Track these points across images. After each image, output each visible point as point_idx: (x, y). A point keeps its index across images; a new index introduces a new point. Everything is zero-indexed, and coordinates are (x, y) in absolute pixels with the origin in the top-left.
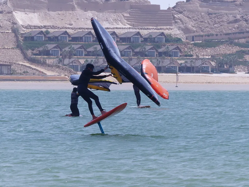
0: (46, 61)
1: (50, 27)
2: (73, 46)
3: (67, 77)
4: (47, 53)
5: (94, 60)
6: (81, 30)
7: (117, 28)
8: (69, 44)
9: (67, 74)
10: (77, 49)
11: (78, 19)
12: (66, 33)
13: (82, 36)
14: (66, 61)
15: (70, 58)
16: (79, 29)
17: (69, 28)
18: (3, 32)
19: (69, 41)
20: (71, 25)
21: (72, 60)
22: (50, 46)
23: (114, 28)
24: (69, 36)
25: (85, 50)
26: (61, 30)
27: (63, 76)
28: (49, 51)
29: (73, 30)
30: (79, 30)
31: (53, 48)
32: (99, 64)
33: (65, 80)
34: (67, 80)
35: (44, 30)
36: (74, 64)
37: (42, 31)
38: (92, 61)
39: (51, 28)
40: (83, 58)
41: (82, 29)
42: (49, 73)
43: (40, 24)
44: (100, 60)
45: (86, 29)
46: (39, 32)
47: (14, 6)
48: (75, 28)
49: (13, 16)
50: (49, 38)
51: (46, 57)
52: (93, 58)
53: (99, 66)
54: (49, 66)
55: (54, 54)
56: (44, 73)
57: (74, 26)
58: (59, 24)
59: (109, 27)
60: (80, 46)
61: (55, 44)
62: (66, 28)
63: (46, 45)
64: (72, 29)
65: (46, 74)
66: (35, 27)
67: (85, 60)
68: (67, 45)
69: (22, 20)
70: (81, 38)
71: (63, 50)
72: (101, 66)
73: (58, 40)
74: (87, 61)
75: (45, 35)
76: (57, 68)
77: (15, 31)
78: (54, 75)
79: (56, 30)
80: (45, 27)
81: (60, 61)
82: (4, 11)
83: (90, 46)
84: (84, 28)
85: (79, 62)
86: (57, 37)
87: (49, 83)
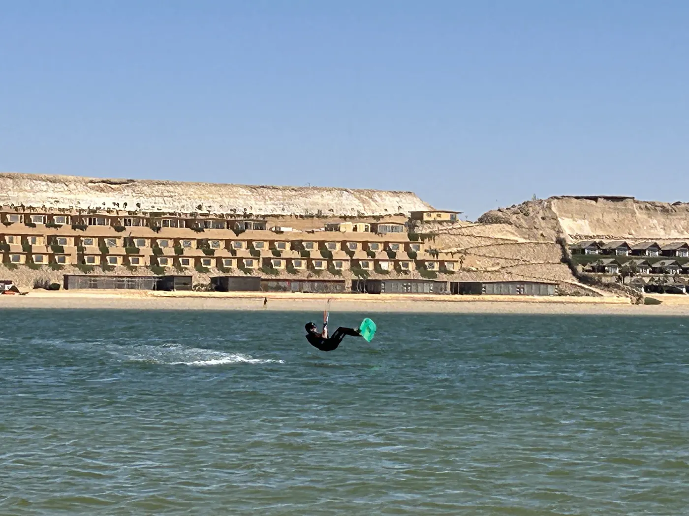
0: (601, 278)
1: (604, 237)
2: (635, 261)
3: (629, 299)
4: (602, 269)
5: (661, 279)
6: (644, 241)
7: (688, 239)
8: (630, 259)
9: (629, 295)
10: (640, 264)
11: (639, 227)
12: (625, 244)
13: (644, 248)
14: (628, 280)
15: (632, 276)
16: (641, 239)
17: (628, 238)
18: (546, 243)
19: (629, 255)
20: (631, 234)
21: (635, 278)
22: (606, 261)
23: (684, 239)
24: (629, 248)
25: (650, 266)
26: (618, 241)
27: (624, 298)
28: (604, 267)
29: (633, 241)
30: (641, 241)
31: (609, 263)
32: (668, 283)
34: (629, 304)
35: (597, 240)
37: (595, 242)
38: (659, 279)
39: (606, 238)
40: (648, 276)
41: (644, 239)
43: (591, 234)
44: (670, 278)
45: (650, 239)
46: (591, 243)
47: (560, 211)
48: (635, 238)
49: (558, 223)
50: (604, 251)
51: (600, 273)
52: (660, 276)
53: (668, 286)
54: (605, 286)
55: (611, 272)
57: (634, 235)
58: (615, 233)
59: (678, 237)
60: (643, 260)
61: (612, 258)
62: (625, 239)
63: (601, 260)
64: (632, 239)
66: (586, 237)
67: (650, 278)
68: (625, 259)
69: (571, 228)
70: (644, 251)
71: (623, 265)
72: (670, 286)
73: (615, 253)
74: (653, 279)
75: (599, 247)
76: (616, 288)
77: (561, 242)
79: (613, 241)
80: (598, 237)
81: (619, 279)
82: (548, 217)
83: (656, 261)
84: (647, 239)
85: (643, 281)
86: (613, 250)
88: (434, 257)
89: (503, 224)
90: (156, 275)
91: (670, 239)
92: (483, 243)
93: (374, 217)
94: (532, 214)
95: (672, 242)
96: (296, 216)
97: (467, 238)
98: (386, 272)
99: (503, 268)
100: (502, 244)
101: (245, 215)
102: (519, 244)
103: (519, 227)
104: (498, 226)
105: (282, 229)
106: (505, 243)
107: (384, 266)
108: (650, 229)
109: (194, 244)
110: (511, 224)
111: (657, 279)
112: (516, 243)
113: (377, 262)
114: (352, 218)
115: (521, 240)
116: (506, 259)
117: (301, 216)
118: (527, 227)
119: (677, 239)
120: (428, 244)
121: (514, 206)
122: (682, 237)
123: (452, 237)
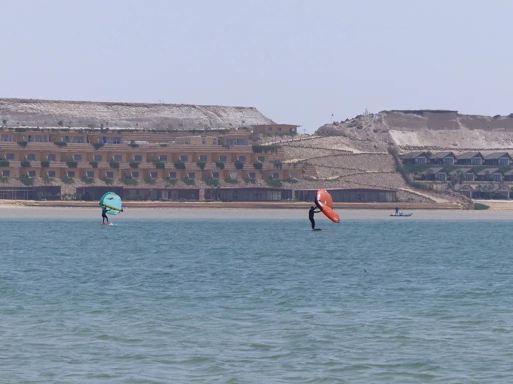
0: (432, 186)
1: (431, 148)
2: (461, 169)
3: (460, 204)
4: (432, 177)
6: (468, 151)
7: (508, 149)
8: (457, 167)
9: (459, 201)
10: (466, 173)
11: (463, 139)
12: (451, 154)
13: (470, 158)
14: (457, 187)
15: (461, 183)
16: (465, 149)
17: (453, 149)
18: (379, 154)
19: (455, 164)
20: (456, 145)
21: (463, 185)
22: (436, 170)
23: (504, 149)
24: (455, 158)
25: (475, 174)
26: (444, 151)
27: (455, 203)
28: (434, 175)
29: (459, 152)
30: (465, 152)
31: (439, 172)
32: (494, 190)
33: (458, 209)
34: (460, 209)
35: (426, 151)
36: (465, 190)
37: (423, 153)
38: (486, 186)
39: (433, 149)
40: (474, 183)
41: (468, 149)
42: (439, 201)
43: (420, 145)
44: (495, 185)
45: (474, 150)
46: (420, 153)
47: (389, 124)
48: (460, 149)
49: (389, 135)
50: (431, 160)
51: (430, 181)
52: (486, 183)
53: (494, 192)
54: (437, 193)
55: (440, 179)
56: (433, 201)
57: (459, 146)
58: (441, 144)
59: (499, 148)
60: (469, 169)
61: (441, 167)
62: (451, 149)
63: (430, 169)
64: (457, 149)
65: (435, 201)
66: (415, 148)
67: (477, 185)
68: (453, 168)
69: (399, 140)
70: (469, 160)
71: (451, 173)
72: (496, 192)
73: (443, 162)
74: (480, 186)
75: (427, 158)
76: (447, 194)
77: (393, 152)
78: (446, 203)
79: (439, 151)
80: (426, 148)
81: (449, 186)
82: (379, 130)
83: (481, 169)
84: (470, 149)
85: (471, 187)
86: (441, 160)
87: (440, 211)
88: (278, 167)
89: (339, 137)
90: (25, 186)
91: (491, 149)
92: (321, 154)
93: (221, 131)
94: (364, 127)
95: (493, 152)
96: (149, 131)
97: (305, 150)
98: (235, 182)
99: (341, 177)
100: (339, 155)
101: (102, 131)
102: (354, 155)
103: (353, 139)
104: (335, 139)
105: (138, 142)
106: (342, 154)
107: (233, 175)
108: (473, 141)
109: (58, 157)
110: (345, 136)
111: (483, 185)
112: (351, 154)
113: (226, 173)
114: (200, 132)
115: (356, 151)
116: (343, 169)
117: (153, 131)
118: (361, 139)
119: (498, 149)
120: (271, 157)
121: (347, 120)
122: (503, 147)
123: (294, 148)
